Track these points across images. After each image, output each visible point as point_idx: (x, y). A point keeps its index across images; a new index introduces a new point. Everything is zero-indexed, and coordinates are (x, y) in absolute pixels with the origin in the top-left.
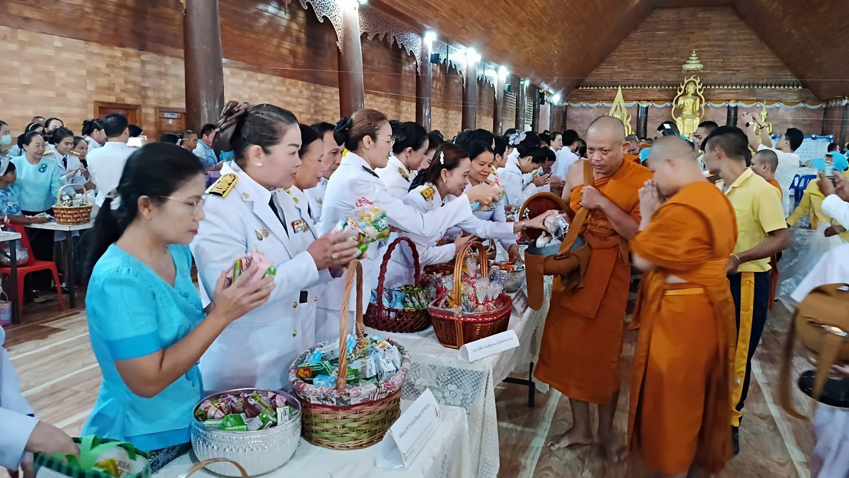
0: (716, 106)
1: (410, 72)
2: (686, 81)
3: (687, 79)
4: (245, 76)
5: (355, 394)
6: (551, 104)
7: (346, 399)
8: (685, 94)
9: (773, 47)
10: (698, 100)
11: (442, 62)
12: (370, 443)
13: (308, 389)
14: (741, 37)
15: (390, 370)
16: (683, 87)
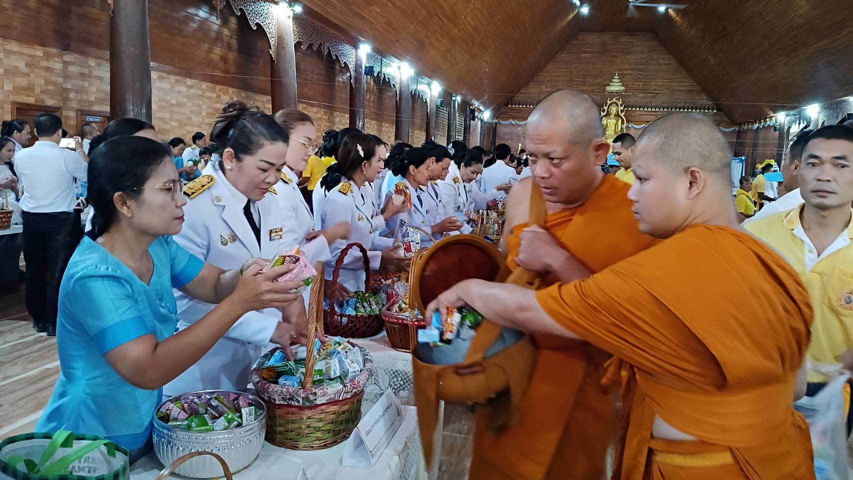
0: (636, 127)
1: (344, 83)
2: (609, 102)
3: (610, 101)
4: (174, 81)
5: (321, 393)
6: (482, 120)
7: (312, 399)
8: (608, 115)
9: (691, 72)
10: (620, 121)
11: (375, 75)
12: (335, 443)
13: (273, 389)
14: (661, 62)
15: (355, 370)
16: (606, 108)
